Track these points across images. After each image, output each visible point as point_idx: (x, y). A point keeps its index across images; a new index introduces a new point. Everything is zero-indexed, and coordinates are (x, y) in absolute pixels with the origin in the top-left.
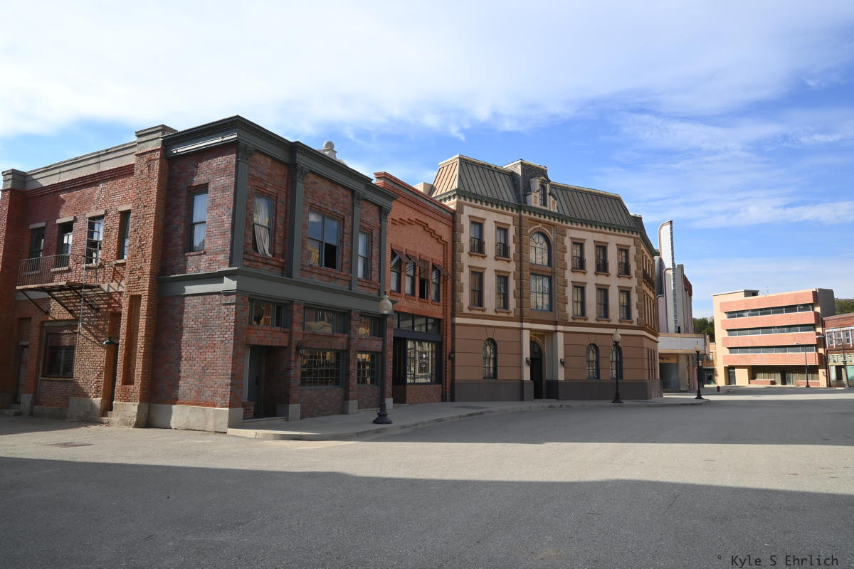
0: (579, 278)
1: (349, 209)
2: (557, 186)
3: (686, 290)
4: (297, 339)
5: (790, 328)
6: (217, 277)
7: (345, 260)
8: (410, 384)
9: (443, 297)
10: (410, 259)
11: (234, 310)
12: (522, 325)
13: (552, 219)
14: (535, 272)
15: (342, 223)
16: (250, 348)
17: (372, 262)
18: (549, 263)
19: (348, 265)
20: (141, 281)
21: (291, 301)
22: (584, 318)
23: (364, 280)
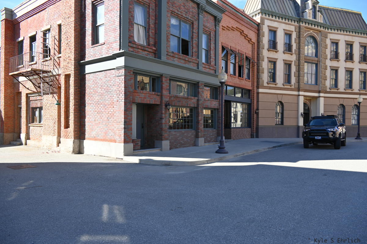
0: (335, 64)
1: (196, 17)
2: (323, 7)
4: (165, 99)
6: (114, 57)
7: (194, 50)
8: (234, 128)
9: (252, 76)
10: (233, 52)
11: (124, 79)
12: (299, 93)
13: (319, 27)
14: (307, 61)
15: (192, 26)
16: (136, 105)
17: (210, 53)
18: (316, 55)
19: (197, 54)
20: (70, 65)
21: (161, 75)
22: (337, 88)
23: (206, 64)
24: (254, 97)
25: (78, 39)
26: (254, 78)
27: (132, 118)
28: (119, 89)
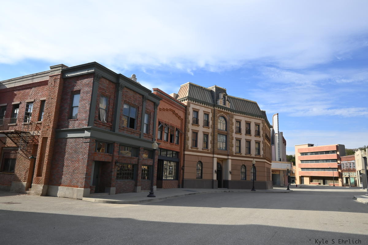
0: (238, 136)
1: (141, 103)
2: (230, 97)
3: (283, 143)
5: (327, 160)
6: (82, 131)
7: (138, 125)
8: (165, 180)
9: (180, 142)
10: (167, 126)
11: (89, 145)
12: (214, 156)
13: (228, 111)
14: (220, 133)
15: (138, 109)
16: (95, 162)
17: (150, 126)
18: (226, 130)
19: (140, 127)
20: (48, 131)
21: (114, 142)
22: (240, 153)
23: (146, 134)
24: (181, 158)
26: (182, 144)
27: (91, 171)
28: (85, 151)
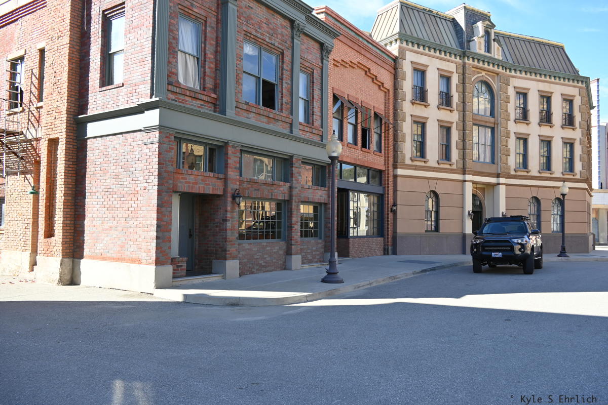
0: (522, 128)
1: (289, 42)
4: (233, 186)
6: (137, 111)
7: (284, 100)
8: (353, 237)
9: (385, 147)
10: (353, 105)
11: (157, 149)
12: (465, 177)
13: (496, 66)
14: (478, 122)
15: (281, 58)
16: (179, 195)
17: (313, 105)
18: (492, 114)
19: (289, 106)
20: (58, 122)
21: (225, 142)
22: (526, 170)
23: (305, 124)
24: (388, 184)
25: (76, 76)
26: (388, 150)
27: (171, 220)
28: (148, 167)
